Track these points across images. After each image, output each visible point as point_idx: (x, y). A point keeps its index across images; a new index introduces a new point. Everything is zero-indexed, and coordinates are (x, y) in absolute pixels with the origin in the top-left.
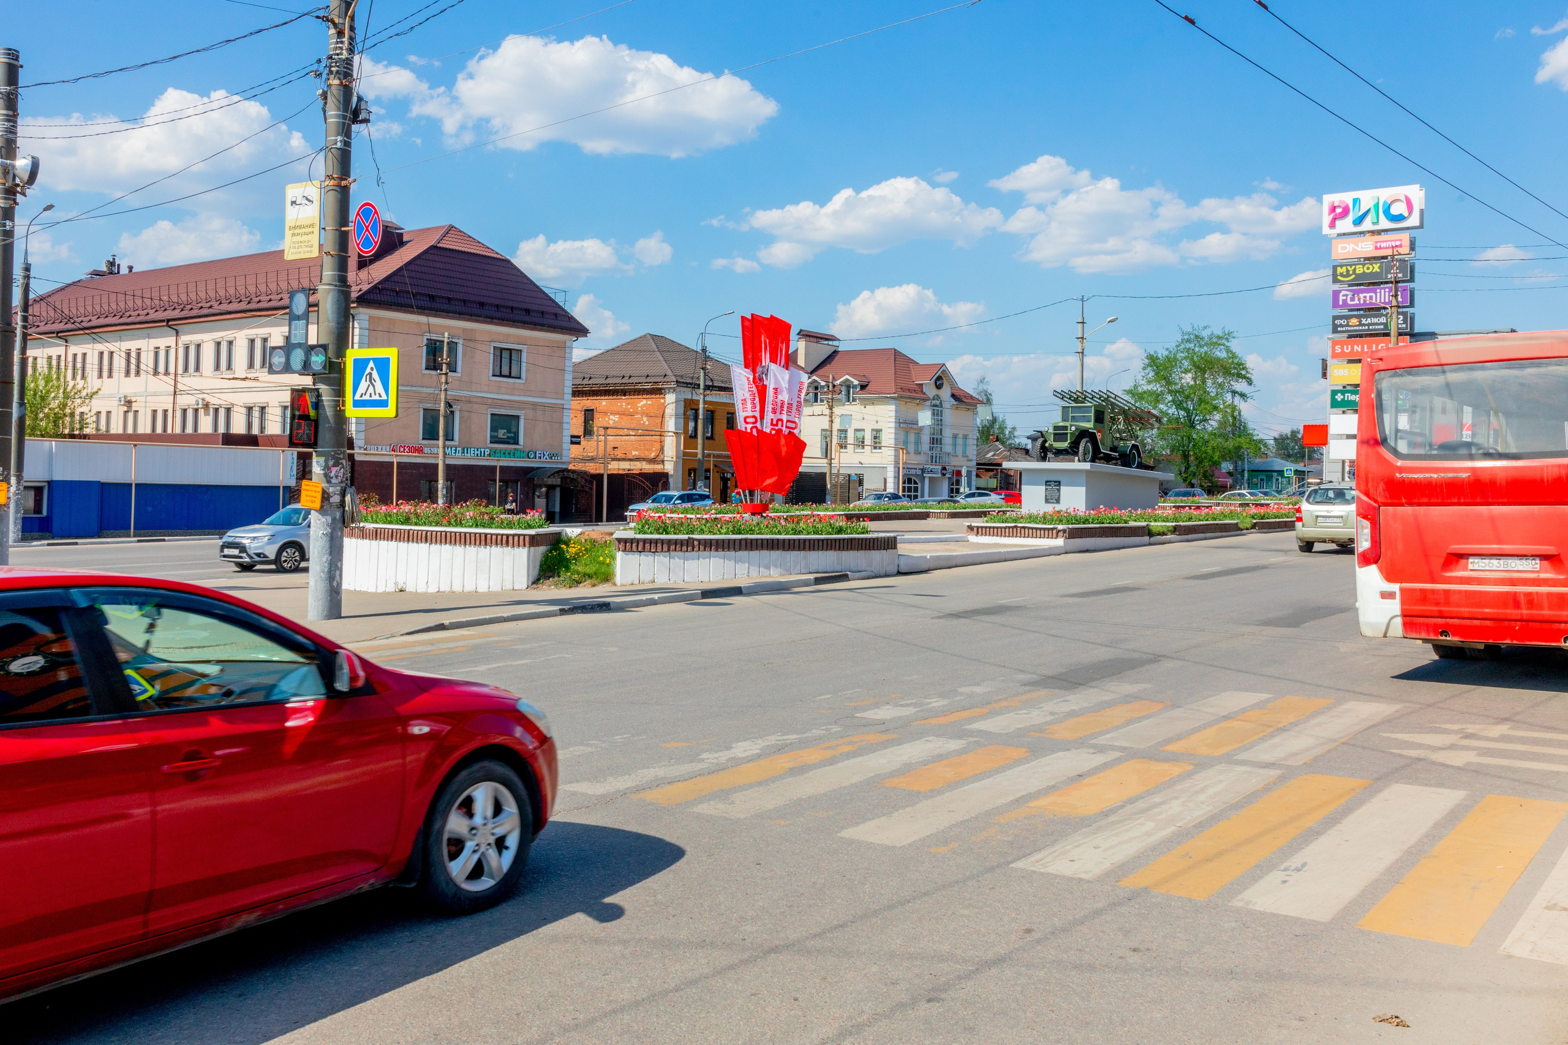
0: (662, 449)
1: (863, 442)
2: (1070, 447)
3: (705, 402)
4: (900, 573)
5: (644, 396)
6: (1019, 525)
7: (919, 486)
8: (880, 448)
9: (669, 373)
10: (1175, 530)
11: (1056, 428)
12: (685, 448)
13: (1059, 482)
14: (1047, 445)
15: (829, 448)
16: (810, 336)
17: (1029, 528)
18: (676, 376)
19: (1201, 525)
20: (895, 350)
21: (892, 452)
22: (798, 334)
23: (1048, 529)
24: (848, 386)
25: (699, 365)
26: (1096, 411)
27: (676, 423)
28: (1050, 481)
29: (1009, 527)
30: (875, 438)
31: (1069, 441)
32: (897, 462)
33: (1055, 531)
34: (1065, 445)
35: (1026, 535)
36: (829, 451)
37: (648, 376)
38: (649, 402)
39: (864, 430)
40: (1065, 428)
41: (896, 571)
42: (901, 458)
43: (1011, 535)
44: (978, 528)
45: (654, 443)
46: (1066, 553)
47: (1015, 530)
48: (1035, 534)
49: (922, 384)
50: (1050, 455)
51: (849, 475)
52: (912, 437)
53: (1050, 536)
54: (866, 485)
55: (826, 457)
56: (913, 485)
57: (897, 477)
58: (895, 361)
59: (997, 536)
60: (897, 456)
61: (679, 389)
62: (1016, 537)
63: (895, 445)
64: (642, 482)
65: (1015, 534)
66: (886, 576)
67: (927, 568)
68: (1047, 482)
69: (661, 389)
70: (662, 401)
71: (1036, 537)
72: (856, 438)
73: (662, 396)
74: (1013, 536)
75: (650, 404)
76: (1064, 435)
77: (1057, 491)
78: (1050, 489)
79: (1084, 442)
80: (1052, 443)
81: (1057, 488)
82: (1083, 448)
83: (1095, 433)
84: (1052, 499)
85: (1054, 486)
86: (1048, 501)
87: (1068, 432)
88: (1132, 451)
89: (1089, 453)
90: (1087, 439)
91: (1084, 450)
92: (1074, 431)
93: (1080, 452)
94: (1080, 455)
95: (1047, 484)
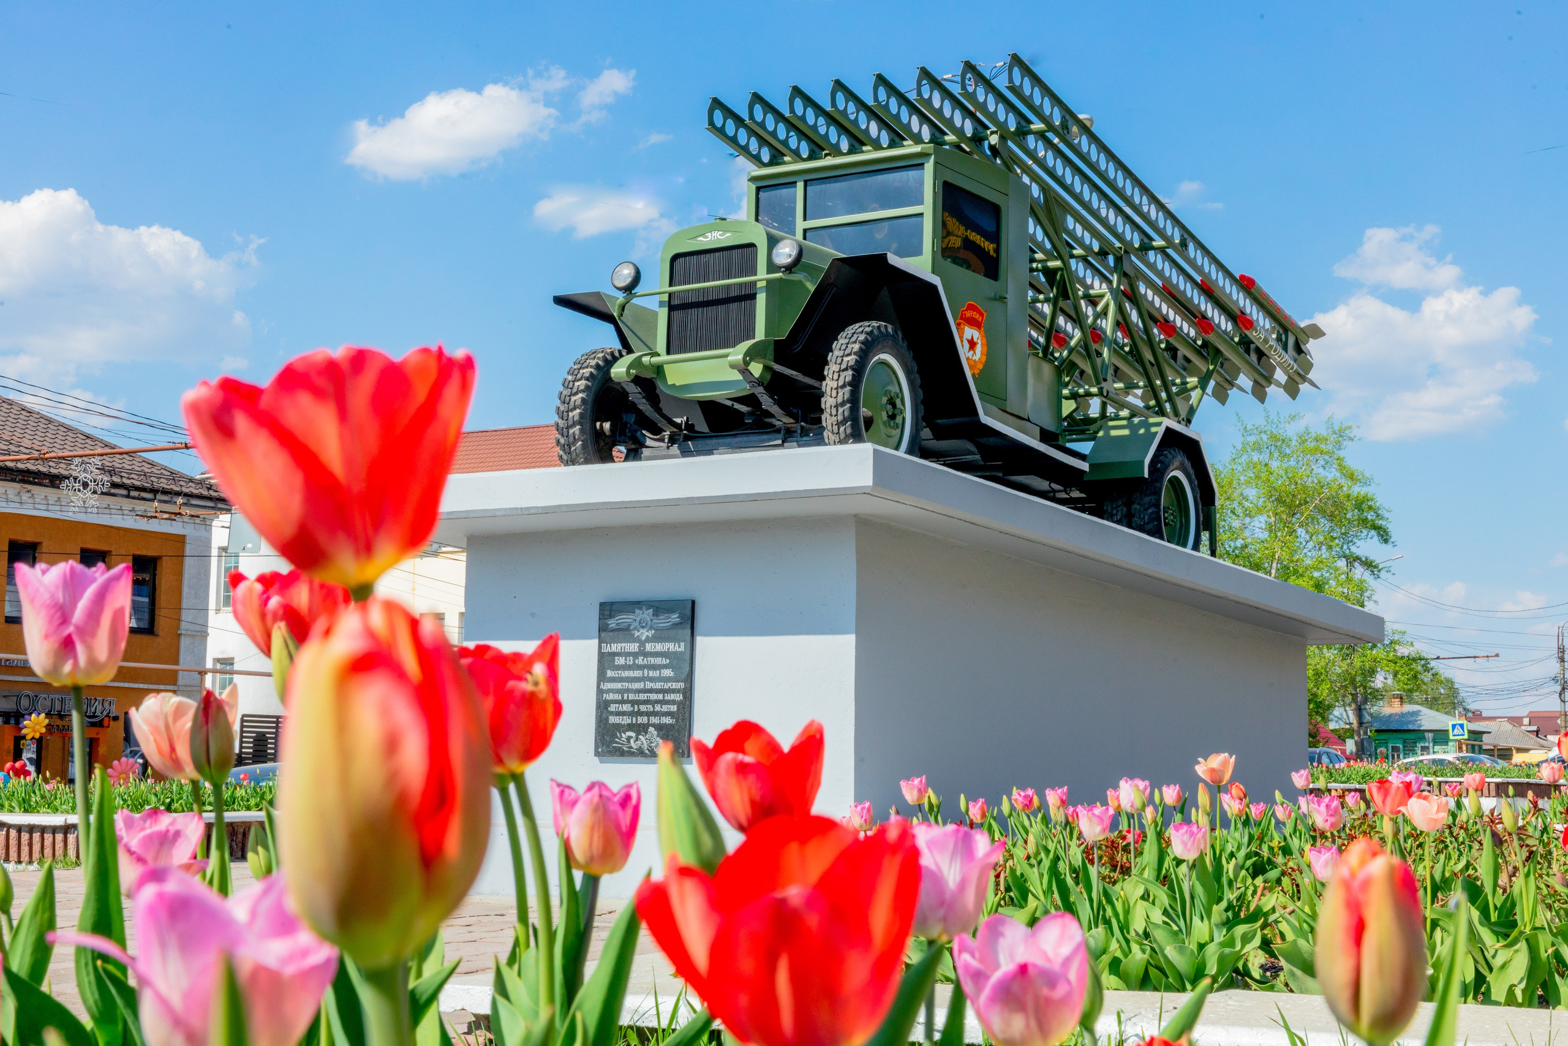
11: (683, 264)
13: (687, 609)
14: (621, 374)
28: (630, 607)
31: (759, 338)
34: (723, 367)
40: (739, 255)
68: (608, 609)
76: (734, 306)
77: (668, 673)
78: (630, 661)
79: (853, 339)
80: (655, 360)
81: (671, 647)
82: (848, 375)
83: (934, 288)
84: (641, 729)
85: (655, 639)
86: (617, 743)
87: (754, 283)
88: (1166, 468)
89: (892, 417)
90: (879, 327)
91: (855, 384)
92: (789, 268)
93: (828, 402)
94: (828, 420)
95: (612, 623)
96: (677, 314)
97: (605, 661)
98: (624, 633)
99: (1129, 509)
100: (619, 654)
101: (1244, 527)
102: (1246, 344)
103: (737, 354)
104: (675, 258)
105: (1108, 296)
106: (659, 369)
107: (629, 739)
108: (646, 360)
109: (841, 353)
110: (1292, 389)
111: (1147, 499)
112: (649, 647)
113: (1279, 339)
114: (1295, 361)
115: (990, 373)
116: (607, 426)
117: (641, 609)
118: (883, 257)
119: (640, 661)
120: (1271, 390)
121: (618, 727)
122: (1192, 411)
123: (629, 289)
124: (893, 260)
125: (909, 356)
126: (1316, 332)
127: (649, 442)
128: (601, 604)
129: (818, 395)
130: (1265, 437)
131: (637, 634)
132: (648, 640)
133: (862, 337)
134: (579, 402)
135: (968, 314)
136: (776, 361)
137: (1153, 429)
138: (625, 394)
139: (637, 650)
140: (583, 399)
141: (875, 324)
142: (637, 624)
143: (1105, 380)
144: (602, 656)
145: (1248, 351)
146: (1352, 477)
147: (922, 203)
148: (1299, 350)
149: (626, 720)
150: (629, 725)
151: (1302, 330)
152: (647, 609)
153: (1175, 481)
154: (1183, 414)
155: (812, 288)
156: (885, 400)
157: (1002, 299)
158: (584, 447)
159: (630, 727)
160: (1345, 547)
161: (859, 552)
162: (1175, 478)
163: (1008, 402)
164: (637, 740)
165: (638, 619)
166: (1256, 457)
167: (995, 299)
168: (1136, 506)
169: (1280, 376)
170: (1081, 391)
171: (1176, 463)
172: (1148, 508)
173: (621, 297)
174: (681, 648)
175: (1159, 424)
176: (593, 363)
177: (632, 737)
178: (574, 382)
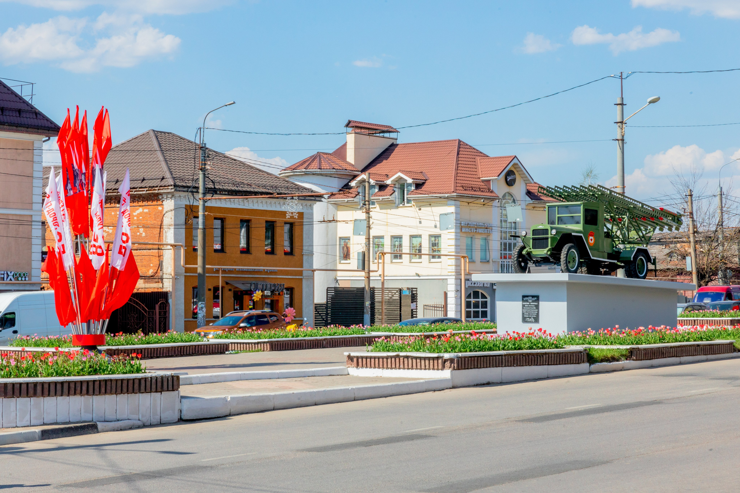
0: (160, 266)
1: (420, 251)
2: (551, 255)
3: (205, 208)
4: (182, 421)
5: (141, 203)
6: (402, 354)
7: (488, 300)
8: (439, 257)
9: (168, 175)
10: (631, 354)
11: (535, 232)
12: (186, 262)
13: (538, 297)
14: (524, 252)
15: (366, 259)
16: (361, 128)
17: (413, 358)
18: (174, 178)
19: (671, 347)
20: (460, 141)
21: (453, 262)
22: (347, 126)
23: (433, 359)
24: (402, 186)
25: (198, 165)
26: (586, 211)
27: (175, 235)
28: (527, 296)
29: (391, 357)
30: (434, 245)
31: (549, 247)
32: (458, 273)
33: (440, 361)
34: (543, 252)
35: (410, 366)
36: (366, 262)
37: (144, 180)
38: (146, 210)
39: (420, 236)
40: (545, 231)
41: (176, 417)
42: (463, 268)
43: (393, 366)
44: (358, 358)
45: (152, 258)
46: (454, 387)
47: (397, 360)
48: (419, 364)
49: (489, 181)
50: (530, 265)
51: (401, 290)
52: (478, 243)
53: (436, 367)
54: (421, 301)
55: (364, 269)
56: (480, 300)
57: (458, 291)
58: (458, 154)
59: (379, 367)
60: (458, 266)
61: (177, 194)
62: (399, 368)
63: (456, 252)
64: (137, 303)
65: (398, 365)
66: (161, 424)
67: (227, 412)
68: (524, 297)
69: (158, 194)
70: (160, 208)
71: (421, 369)
72: (412, 246)
73: (159, 203)
74: (395, 368)
75: (146, 213)
76: (544, 240)
77: (535, 308)
78: (528, 306)
79: (566, 248)
80: (530, 250)
81: (535, 303)
82: (565, 255)
83: (581, 236)
84: (530, 318)
85: (532, 302)
86: (526, 320)
87: (548, 237)
88: (638, 257)
89: (574, 261)
90: (570, 246)
91: (566, 257)
92: (554, 235)
93: (562, 260)
94: (562, 263)
95: (524, 299)
96: (534, 241)
97: (523, 306)
98: (527, 301)
100: (526, 305)
103: (545, 250)
104: (533, 230)
105: (626, 218)
106: (531, 252)
108: (529, 250)
109: (564, 250)
110: (677, 229)
111: (632, 265)
112: (531, 303)
114: (678, 223)
116: (521, 259)
117: (529, 297)
118: (571, 233)
119: (530, 306)
123: (525, 236)
125: (577, 249)
128: (522, 296)
129: (560, 258)
131: (529, 301)
133: (568, 247)
135: (591, 234)
136: (553, 251)
138: (525, 255)
139: (529, 304)
140: (517, 259)
147: (580, 213)
148: (679, 220)
149: (527, 316)
151: (680, 215)
152: (531, 297)
154: (648, 239)
155: (559, 238)
156: (572, 258)
157: (598, 229)
159: (528, 317)
161: (567, 289)
162: (640, 258)
163: (600, 250)
165: (529, 299)
167: (596, 229)
171: (640, 256)
173: (523, 237)
174: (536, 304)
175: (636, 247)
176: (519, 247)
177: (528, 319)
178: (515, 253)
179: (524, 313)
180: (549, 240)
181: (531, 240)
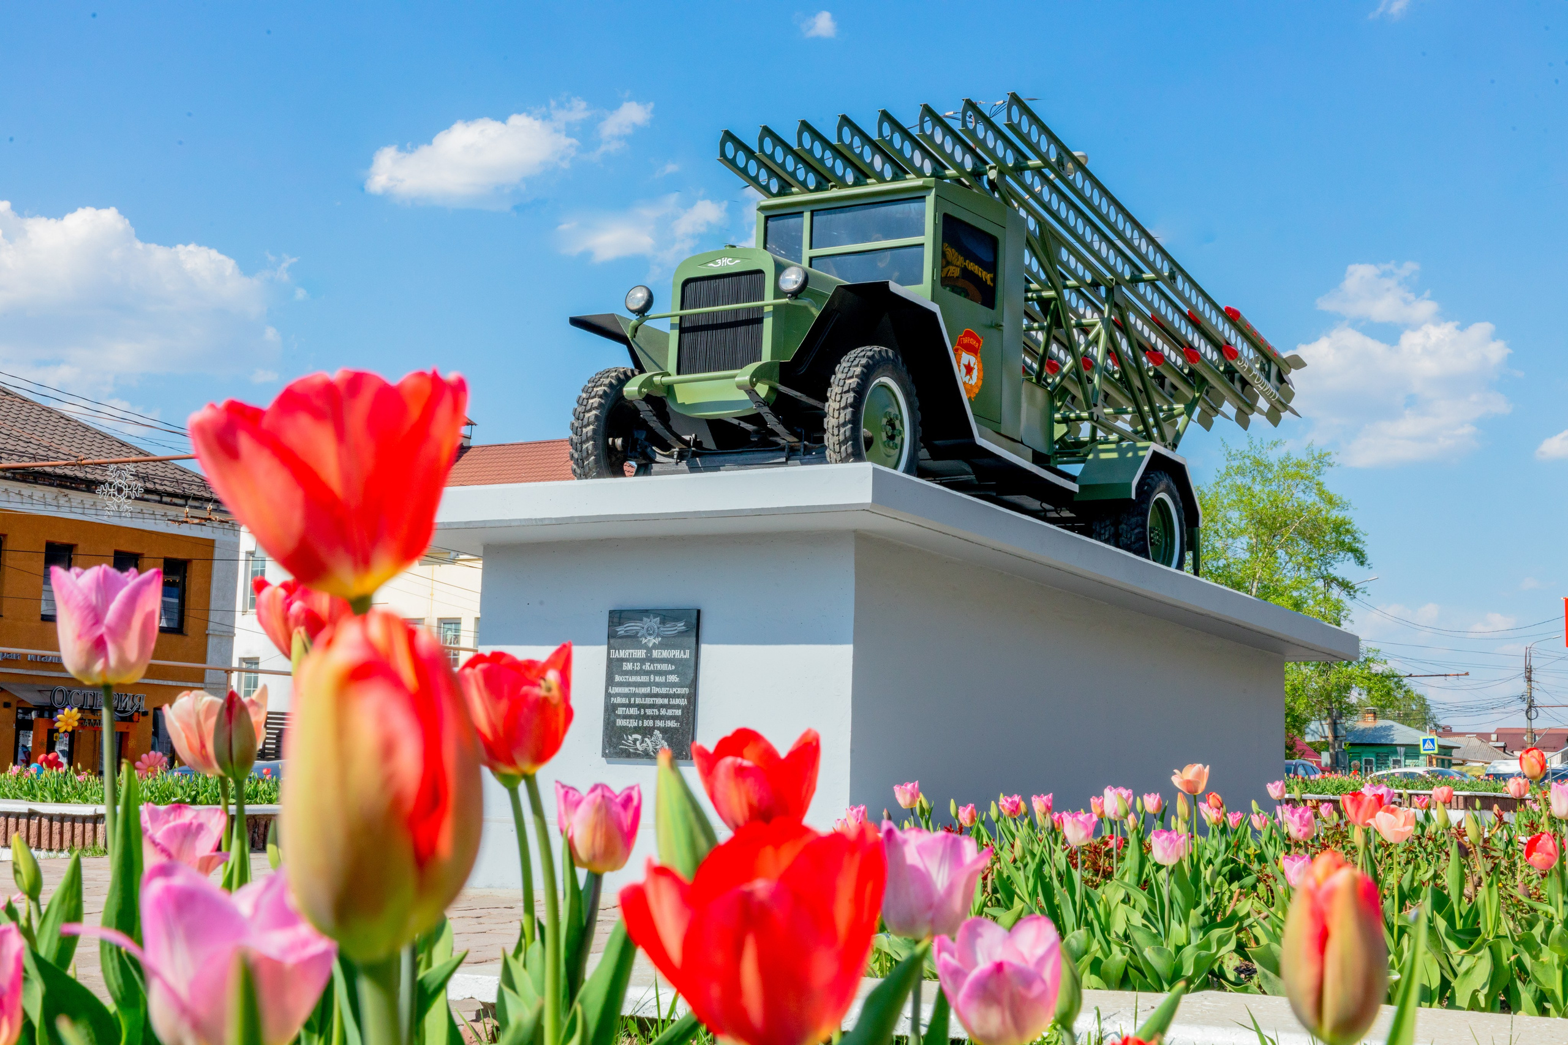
2: (779, 404)
11: (694, 288)
13: (693, 618)
14: (633, 392)
28: (638, 615)
31: (765, 360)
34: (730, 387)
40: (748, 281)
68: (617, 617)
76: (742, 330)
77: (673, 678)
78: (637, 666)
79: (855, 363)
80: (666, 379)
81: (677, 654)
82: (851, 397)
83: (933, 315)
84: (647, 732)
85: (662, 646)
86: (623, 744)
87: (761, 308)
88: (1152, 490)
89: (892, 438)
90: (880, 352)
91: (856, 405)
92: (795, 294)
93: (830, 422)
94: (830, 439)
95: (621, 630)
96: (688, 337)
97: (613, 666)
98: (632, 640)
99: (1117, 529)
100: (627, 660)
101: (1227, 548)
102: (1230, 372)
103: (744, 375)
104: (686, 283)
106: (669, 388)
107: (635, 741)
108: (657, 379)
109: (844, 376)
110: (1274, 416)
111: (1134, 520)
112: (656, 654)
113: (1262, 369)
114: (1278, 390)
115: (985, 398)
116: (619, 442)
117: (648, 617)
118: (885, 286)
119: (647, 666)
120: (1254, 417)
121: (626, 730)
122: (1178, 436)
123: (642, 312)
124: (895, 287)
125: (908, 379)
126: (1298, 363)
127: (658, 458)
128: (611, 612)
129: (821, 415)
130: (1248, 462)
131: (644, 641)
132: (655, 647)
133: (864, 361)
134: (592, 419)
135: (966, 340)
136: (781, 383)
137: (1141, 453)
138: (637, 411)
139: (644, 656)
140: (596, 416)
141: (876, 348)
142: (644, 631)
143: (1095, 405)
144: (610, 662)
145: (1232, 380)
146: (1331, 501)
147: (922, 233)
148: (1281, 379)
149: (633, 723)
150: (635, 728)
151: (1285, 360)
152: (655, 617)
153: (1161, 503)
154: (1170, 438)
155: (816, 313)
156: (884, 421)
157: (998, 327)
158: (596, 461)
159: (636, 730)
160: (1323, 568)
161: (858, 565)
162: (1161, 500)
163: (1002, 425)
164: (643, 742)
165: (646, 627)
166: (1239, 480)
167: (991, 327)
168: (1123, 526)
169: (1263, 404)
170: (1072, 415)
171: (1162, 486)
172: (1135, 529)
173: (634, 319)
174: (686, 655)
175: (1146, 448)
176: (607, 381)
177: (637, 740)
178: (588, 399)
179: (615, 707)
180: (768, 323)
181: (674, 335)
